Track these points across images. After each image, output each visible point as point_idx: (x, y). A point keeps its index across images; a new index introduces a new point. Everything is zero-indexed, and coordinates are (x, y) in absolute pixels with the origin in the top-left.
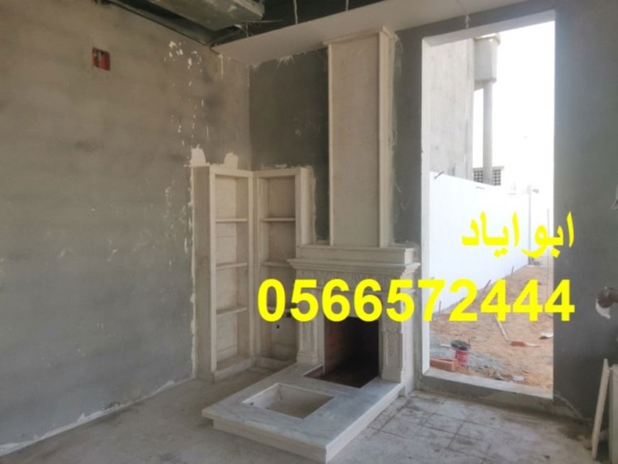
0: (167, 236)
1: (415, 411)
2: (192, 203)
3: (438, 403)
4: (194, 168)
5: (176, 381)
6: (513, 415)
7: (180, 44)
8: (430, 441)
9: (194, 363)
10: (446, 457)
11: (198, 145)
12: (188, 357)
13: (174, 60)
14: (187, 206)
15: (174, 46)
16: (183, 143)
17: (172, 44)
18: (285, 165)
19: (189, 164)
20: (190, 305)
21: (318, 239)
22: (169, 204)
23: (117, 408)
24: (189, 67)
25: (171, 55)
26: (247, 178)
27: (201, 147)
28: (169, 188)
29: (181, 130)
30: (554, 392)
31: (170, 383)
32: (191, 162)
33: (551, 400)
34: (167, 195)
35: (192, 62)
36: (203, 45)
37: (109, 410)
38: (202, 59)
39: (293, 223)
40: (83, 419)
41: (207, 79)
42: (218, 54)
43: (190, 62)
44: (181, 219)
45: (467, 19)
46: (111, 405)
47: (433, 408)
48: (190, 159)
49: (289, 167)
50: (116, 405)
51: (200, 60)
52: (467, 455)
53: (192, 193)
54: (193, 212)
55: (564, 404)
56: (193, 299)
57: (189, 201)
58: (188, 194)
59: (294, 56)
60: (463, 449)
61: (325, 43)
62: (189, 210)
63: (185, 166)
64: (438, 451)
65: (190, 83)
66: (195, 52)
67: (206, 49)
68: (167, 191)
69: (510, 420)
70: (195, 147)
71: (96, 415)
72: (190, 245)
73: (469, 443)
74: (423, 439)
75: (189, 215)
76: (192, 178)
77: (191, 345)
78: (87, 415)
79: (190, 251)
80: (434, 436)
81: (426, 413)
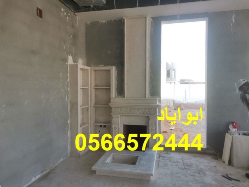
0: (61, 94)
1: (165, 158)
2: (68, 80)
3: (169, 154)
4: (69, 65)
5: (63, 158)
6: (195, 155)
7: (65, 10)
8: (178, 167)
9: (69, 150)
10: (187, 171)
11: (70, 55)
12: (67, 148)
13: (63, 17)
14: (67, 81)
15: (63, 11)
16: (66, 53)
17: (62, 10)
18: (103, 65)
19: (68, 63)
20: (68, 124)
21: (118, 95)
22: (62, 80)
23: (45, 172)
24: (67, 20)
25: (62, 14)
26: (88, 70)
27: (71, 56)
28: (61, 73)
29: (65, 47)
30: (207, 146)
31: (62, 159)
32: (68, 62)
33: (206, 149)
34: (61, 76)
35: (69, 19)
36: (72, 11)
37: (42, 174)
38: (72, 17)
39: (109, 89)
40: (34, 179)
41: (73, 26)
42: (76, 16)
43: (68, 18)
44: (65, 87)
45: (178, 16)
46: (43, 172)
47: (169, 156)
48: (68, 61)
49: (105, 66)
50: (45, 171)
51: (71, 18)
52: (193, 170)
53: (69, 76)
54: (69, 84)
55: (210, 149)
56: (69, 122)
57: (68, 79)
58: (67, 75)
59: (107, 21)
60: (190, 168)
61: (124, 18)
62: (68, 83)
63: (67, 63)
64: (183, 170)
65: (68, 28)
66: (69, 14)
67: (73, 13)
68: (61, 74)
69: (196, 157)
70: (69, 55)
71: (38, 177)
72: (68, 98)
73: (190, 166)
74: (175, 167)
75: (68, 85)
76: (69, 69)
77: (68, 142)
78: (35, 177)
79: (68, 101)
80: (177, 165)
81: (168, 158)
